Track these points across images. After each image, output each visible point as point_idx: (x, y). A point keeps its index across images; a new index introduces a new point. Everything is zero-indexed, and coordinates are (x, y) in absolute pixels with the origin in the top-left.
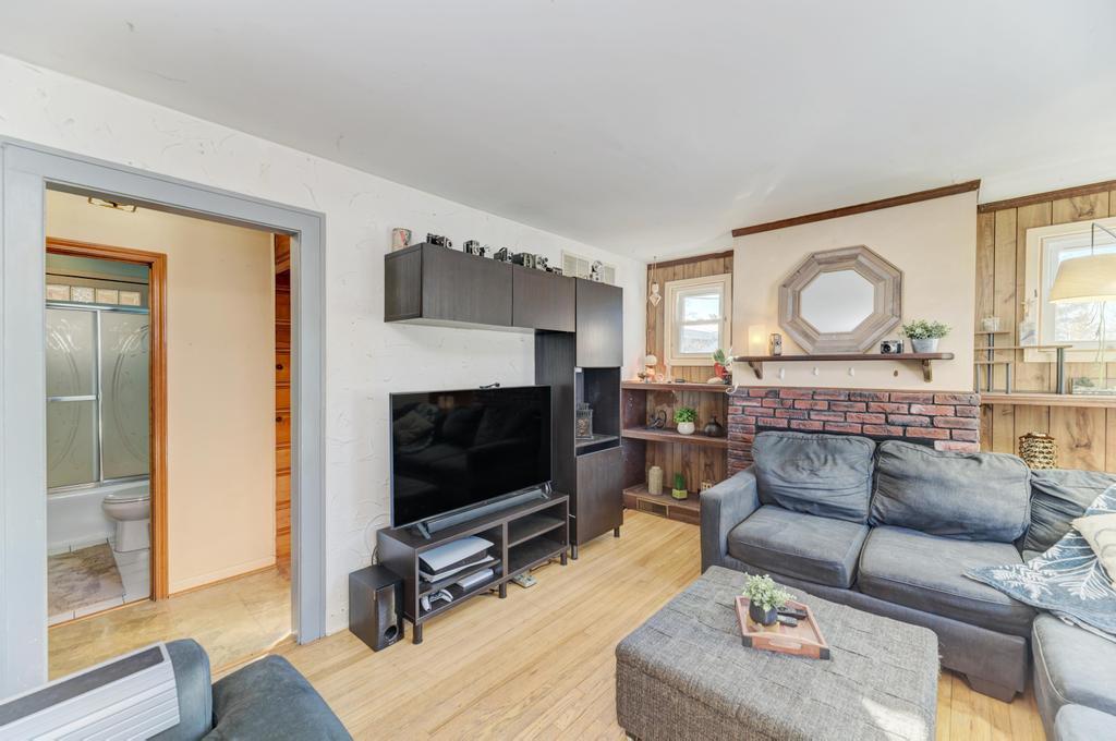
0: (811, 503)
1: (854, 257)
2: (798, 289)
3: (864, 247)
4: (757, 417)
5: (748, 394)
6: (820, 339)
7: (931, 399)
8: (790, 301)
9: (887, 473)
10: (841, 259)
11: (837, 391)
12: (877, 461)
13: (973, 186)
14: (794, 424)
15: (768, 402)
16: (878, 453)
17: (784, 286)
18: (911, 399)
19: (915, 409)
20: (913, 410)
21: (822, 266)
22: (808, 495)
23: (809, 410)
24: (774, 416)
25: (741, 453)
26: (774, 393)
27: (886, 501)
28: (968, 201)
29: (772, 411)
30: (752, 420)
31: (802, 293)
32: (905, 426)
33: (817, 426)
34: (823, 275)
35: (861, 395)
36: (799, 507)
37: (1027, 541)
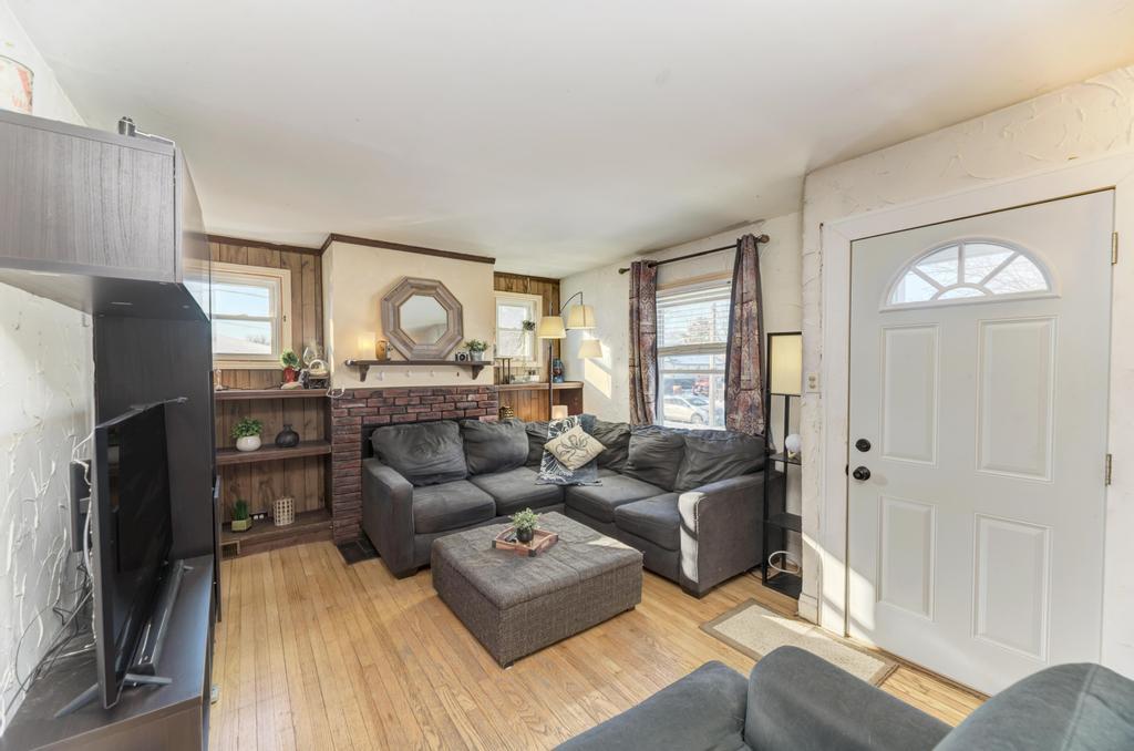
0: (436, 475)
1: (434, 288)
2: (397, 304)
3: (440, 283)
4: (363, 417)
5: (352, 396)
6: (415, 347)
7: (477, 390)
8: (391, 313)
9: (471, 442)
10: (426, 287)
11: (425, 389)
12: (464, 436)
13: (492, 261)
14: (396, 418)
15: (373, 402)
16: (463, 429)
17: (386, 299)
18: (467, 391)
19: (471, 397)
20: (469, 399)
21: (414, 290)
22: (434, 469)
23: (406, 406)
24: (378, 414)
25: (347, 454)
26: (378, 393)
27: (476, 459)
28: (489, 269)
29: (376, 410)
30: (358, 420)
31: (402, 308)
32: (465, 409)
33: (413, 417)
34: (414, 297)
35: (441, 391)
36: (430, 481)
37: (532, 462)
